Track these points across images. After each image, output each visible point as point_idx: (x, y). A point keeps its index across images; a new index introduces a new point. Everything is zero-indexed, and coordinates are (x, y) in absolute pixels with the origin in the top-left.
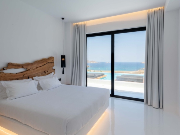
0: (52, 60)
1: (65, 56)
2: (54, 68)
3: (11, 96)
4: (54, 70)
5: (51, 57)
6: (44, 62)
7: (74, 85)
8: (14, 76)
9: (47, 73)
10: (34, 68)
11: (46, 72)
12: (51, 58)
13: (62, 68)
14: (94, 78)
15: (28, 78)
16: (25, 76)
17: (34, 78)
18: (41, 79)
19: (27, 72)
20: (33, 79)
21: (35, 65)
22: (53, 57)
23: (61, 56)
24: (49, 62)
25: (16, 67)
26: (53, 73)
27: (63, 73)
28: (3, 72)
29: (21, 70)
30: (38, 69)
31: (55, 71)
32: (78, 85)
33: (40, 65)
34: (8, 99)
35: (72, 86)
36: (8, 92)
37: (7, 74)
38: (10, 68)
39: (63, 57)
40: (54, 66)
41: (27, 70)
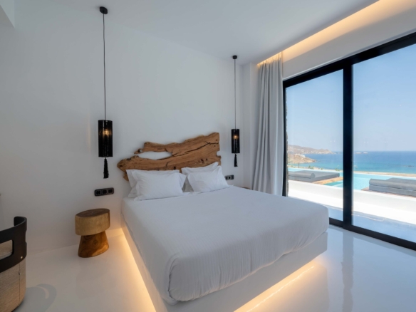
0: (216, 138)
1: (238, 130)
2: (219, 153)
3: (141, 195)
4: (220, 157)
5: (214, 133)
6: (200, 142)
7: (257, 189)
8: (153, 164)
9: (206, 162)
10: (183, 152)
11: (204, 160)
12: (215, 135)
13: (234, 154)
14: (311, 182)
15: (175, 168)
16: (169, 164)
17: (183, 169)
18: (192, 172)
19: (173, 158)
20: (181, 172)
21: (186, 147)
22: (218, 134)
23: (232, 130)
24: (209, 142)
25: (156, 149)
26: (216, 163)
27: (236, 165)
28: (138, 156)
29: (163, 155)
30: (190, 154)
31: (222, 160)
32: (267, 192)
33: (194, 147)
34: (136, 198)
35: (254, 191)
36: (137, 187)
37: (144, 159)
38: (147, 151)
39: (235, 132)
40: (219, 150)
41: (173, 156)
